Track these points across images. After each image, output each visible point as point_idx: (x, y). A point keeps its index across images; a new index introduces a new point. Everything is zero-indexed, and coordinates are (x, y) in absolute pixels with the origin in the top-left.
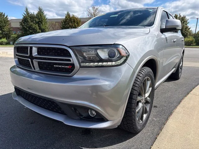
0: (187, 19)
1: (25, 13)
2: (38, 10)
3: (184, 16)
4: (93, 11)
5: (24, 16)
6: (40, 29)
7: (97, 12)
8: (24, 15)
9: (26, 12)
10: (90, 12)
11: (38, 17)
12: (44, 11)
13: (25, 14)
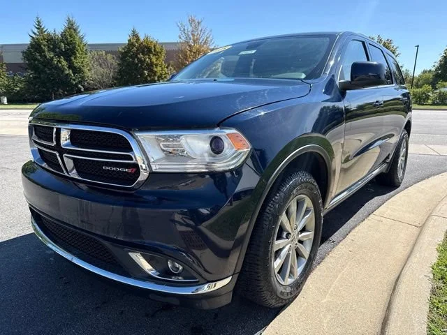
0: (395, 47)
1: (36, 31)
2: (66, 25)
3: (388, 40)
4: (190, 29)
5: (33, 38)
6: (69, 68)
7: (200, 29)
8: (34, 36)
9: (38, 28)
10: (184, 30)
11: (67, 39)
12: (78, 27)
13: (34, 33)
